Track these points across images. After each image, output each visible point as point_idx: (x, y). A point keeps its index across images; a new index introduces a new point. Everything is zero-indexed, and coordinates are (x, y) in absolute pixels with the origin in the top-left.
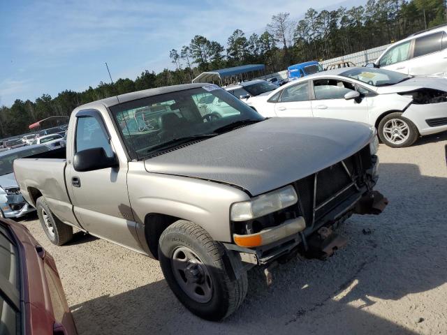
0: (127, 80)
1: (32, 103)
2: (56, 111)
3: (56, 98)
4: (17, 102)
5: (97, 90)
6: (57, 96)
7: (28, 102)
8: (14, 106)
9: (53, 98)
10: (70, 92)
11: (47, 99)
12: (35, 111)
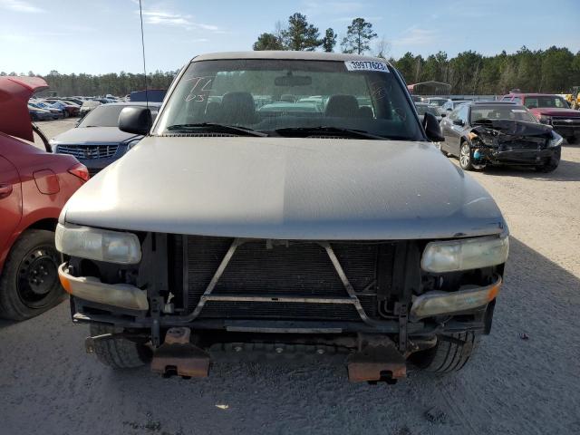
0: (566, 50)
1: (422, 60)
2: (445, 76)
3: (453, 59)
4: (408, 55)
5: (510, 57)
6: (456, 56)
7: (419, 57)
8: (401, 60)
9: (449, 59)
10: (474, 54)
11: (442, 57)
12: (422, 70)
